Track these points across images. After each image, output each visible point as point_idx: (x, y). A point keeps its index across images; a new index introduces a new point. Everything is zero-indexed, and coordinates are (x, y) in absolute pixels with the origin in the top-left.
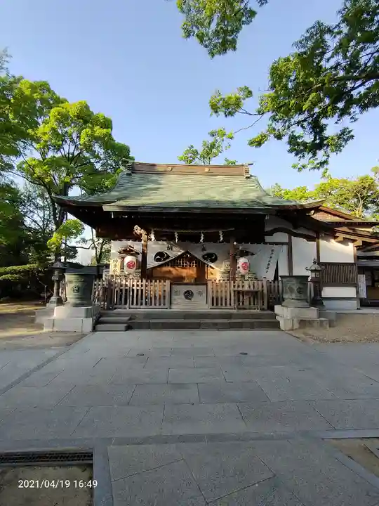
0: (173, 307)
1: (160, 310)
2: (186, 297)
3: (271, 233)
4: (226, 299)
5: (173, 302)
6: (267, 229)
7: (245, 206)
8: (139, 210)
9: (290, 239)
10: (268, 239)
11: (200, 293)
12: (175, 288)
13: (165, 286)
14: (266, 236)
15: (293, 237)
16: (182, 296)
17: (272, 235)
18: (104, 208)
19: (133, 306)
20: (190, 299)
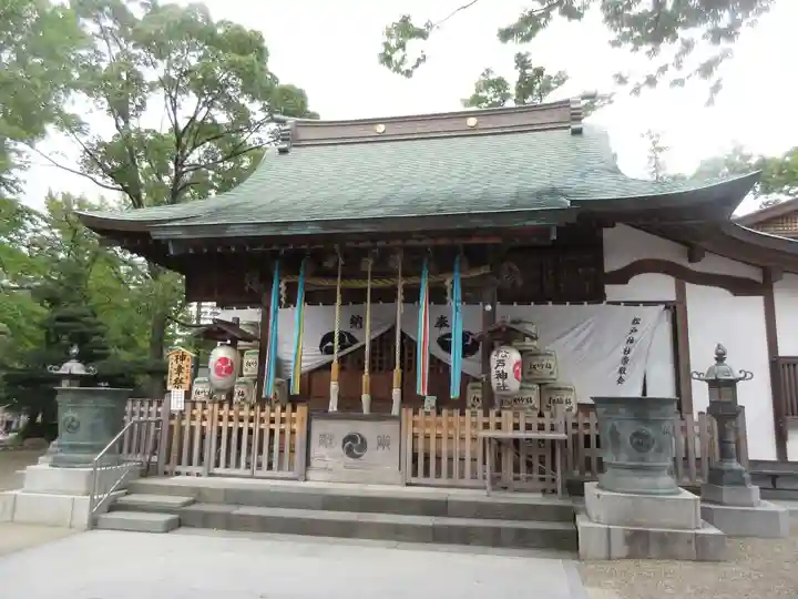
0: (311, 474)
1: (278, 483)
2: (349, 452)
3: (622, 277)
5: (314, 463)
6: (612, 264)
9: (681, 292)
10: (612, 291)
11: (383, 443)
12: (319, 427)
13: (293, 421)
14: (606, 286)
15: (689, 287)
16: (338, 449)
17: (624, 281)
18: (152, 233)
19: (217, 471)
20: (358, 457)
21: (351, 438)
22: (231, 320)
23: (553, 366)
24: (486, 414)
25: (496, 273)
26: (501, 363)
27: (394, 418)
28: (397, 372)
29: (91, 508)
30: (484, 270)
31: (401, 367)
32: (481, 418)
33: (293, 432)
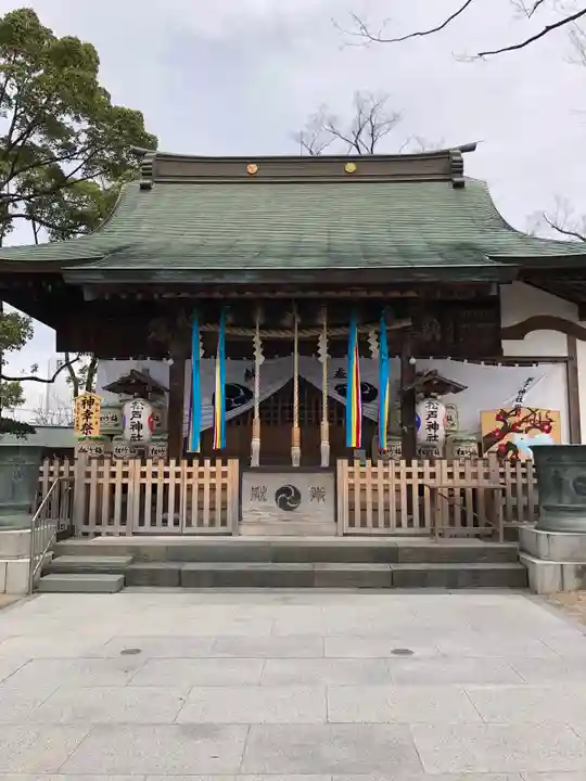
0: (246, 529)
1: (213, 538)
2: (283, 505)
3: (519, 332)
4: (387, 510)
5: (246, 517)
6: (508, 321)
7: (435, 262)
8: (156, 279)
9: (572, 348)
10: (510, 348)
11: (317, 494)
12: (251, 481)
13: (224, 474)
14: (503, 341)
15: (579, 343)
16: (272, 502)
17: (521, 337)
18: (65, 276)
19: (142, 529)
20: (291, 509)
21: (285, 490)
22: (140, 371)
23: (453, 417)
24: (409, 464)
25: (417, 327)
26: (433, 414)
27: (325, 470)
28: (325, 425)
29: (31, 570)
30: (407, 323)
31: (330, 421)
32: (403, 469)
33: (224, 487)
